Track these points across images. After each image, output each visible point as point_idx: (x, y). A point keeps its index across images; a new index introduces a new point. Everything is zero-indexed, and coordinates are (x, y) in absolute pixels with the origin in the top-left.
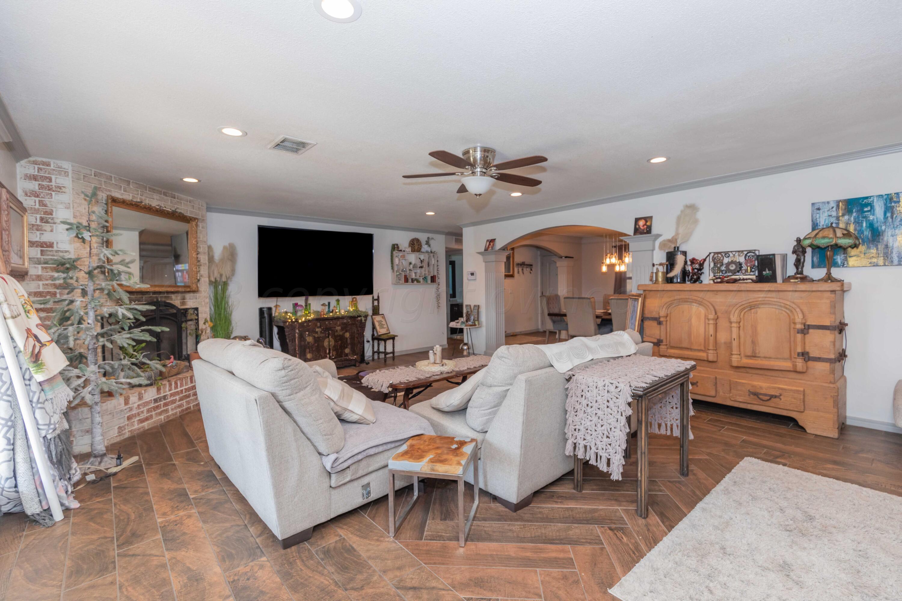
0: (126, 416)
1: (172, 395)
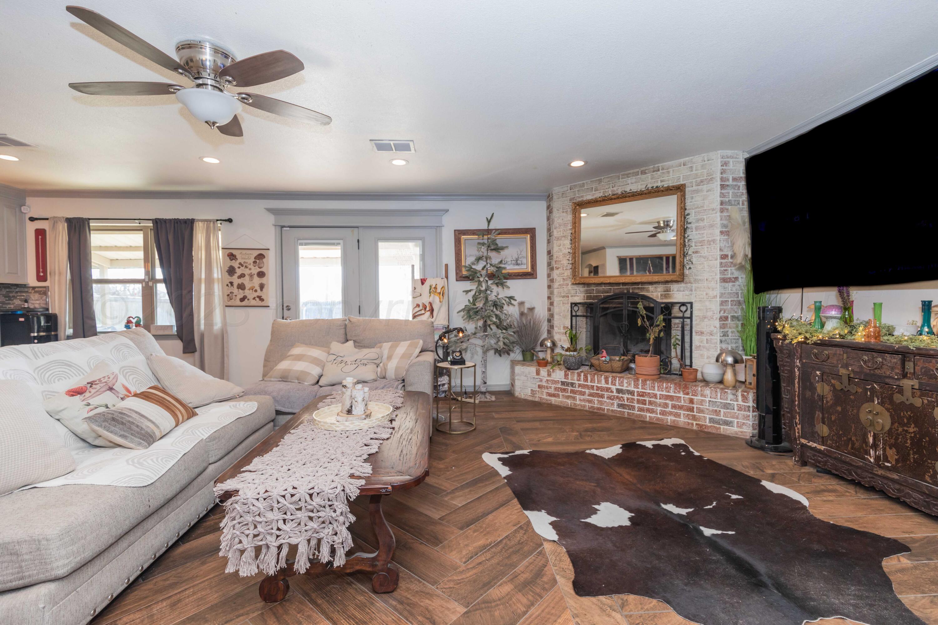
0: (537, 384)
1: (580, 385)
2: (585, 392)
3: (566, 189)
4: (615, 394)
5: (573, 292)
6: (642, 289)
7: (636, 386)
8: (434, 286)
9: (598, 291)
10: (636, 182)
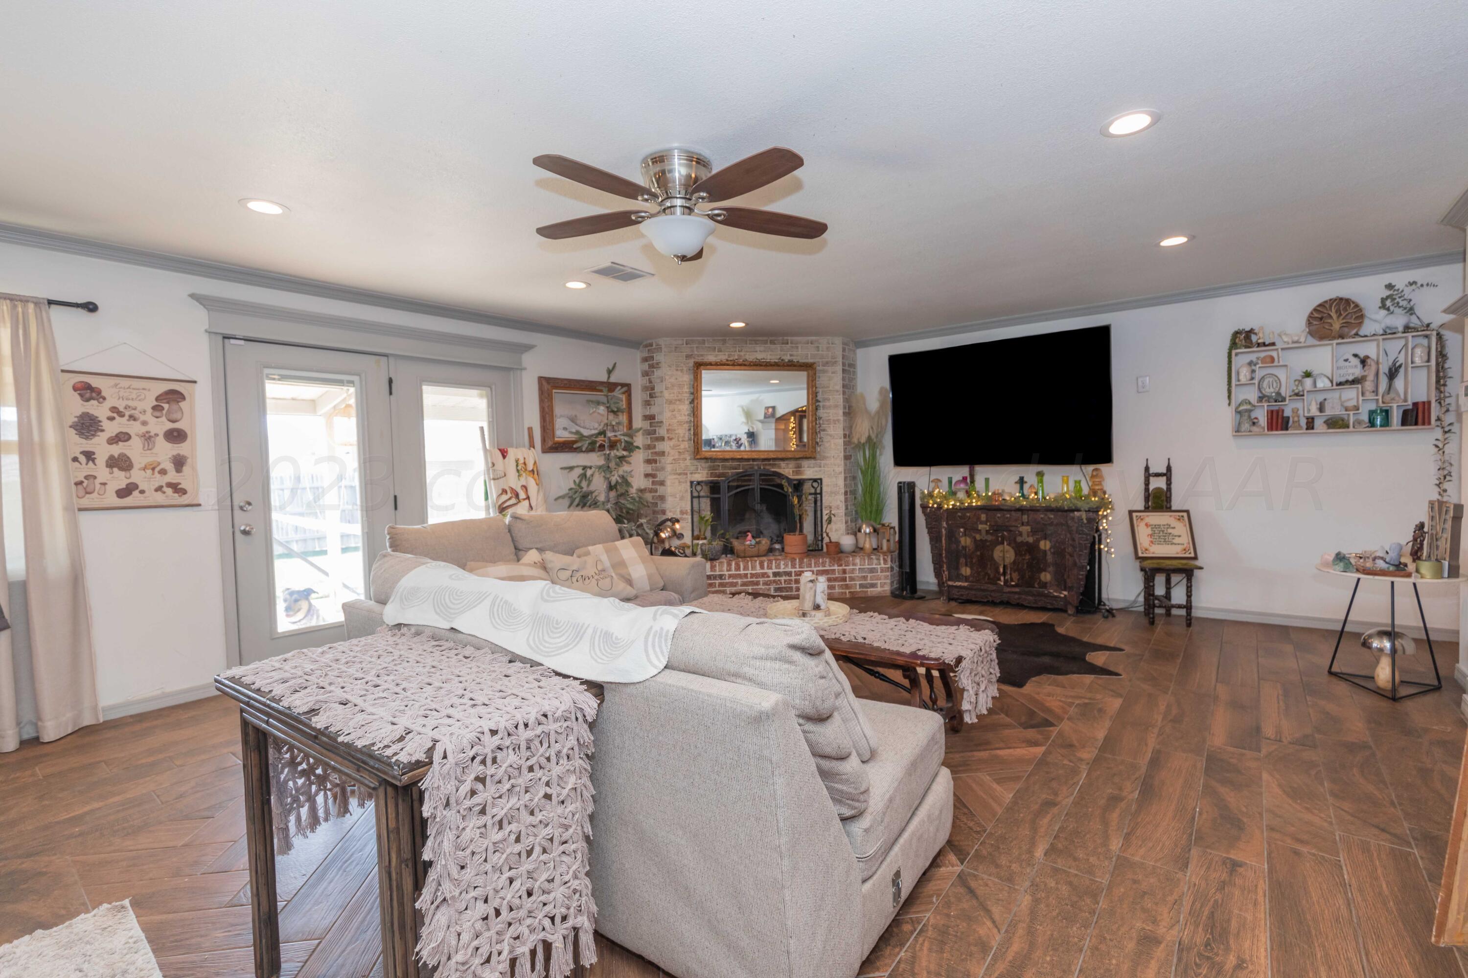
1: (730, 576)
2: (737, 583)
3: (680, 342)
4: (772, 578)
5: (692, 468)
6: (774, 465)
7: (793, 566)
8: (521, 461)
9: (724, 467)
10: (764, 351)
